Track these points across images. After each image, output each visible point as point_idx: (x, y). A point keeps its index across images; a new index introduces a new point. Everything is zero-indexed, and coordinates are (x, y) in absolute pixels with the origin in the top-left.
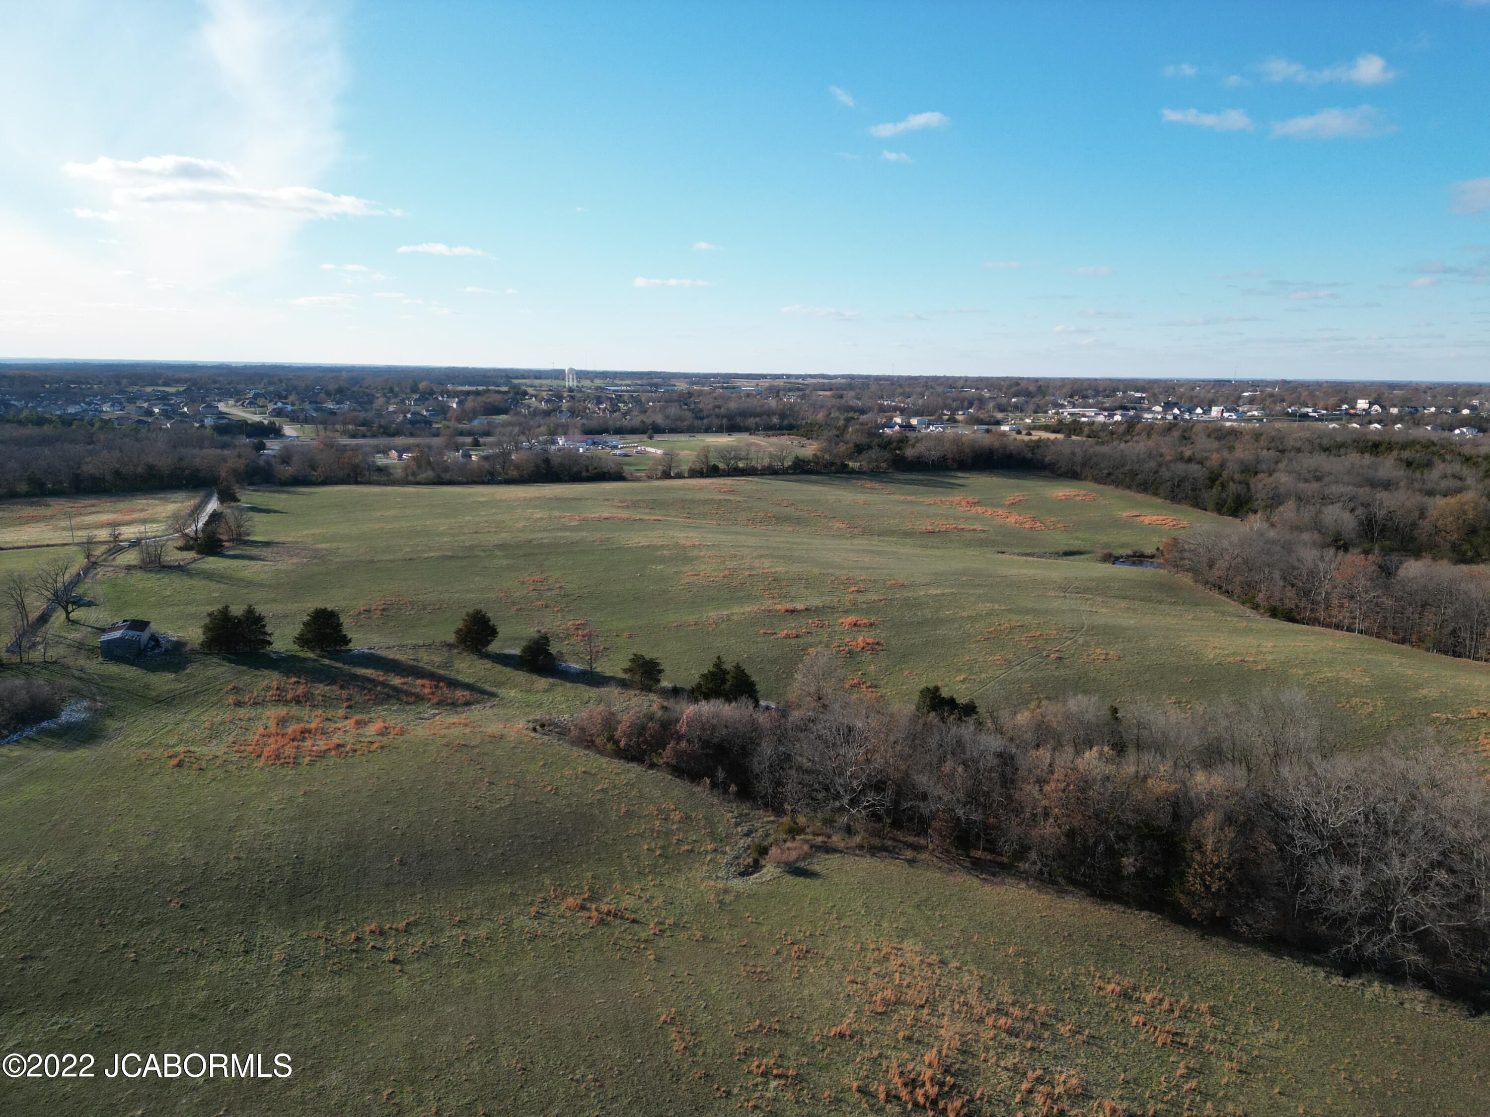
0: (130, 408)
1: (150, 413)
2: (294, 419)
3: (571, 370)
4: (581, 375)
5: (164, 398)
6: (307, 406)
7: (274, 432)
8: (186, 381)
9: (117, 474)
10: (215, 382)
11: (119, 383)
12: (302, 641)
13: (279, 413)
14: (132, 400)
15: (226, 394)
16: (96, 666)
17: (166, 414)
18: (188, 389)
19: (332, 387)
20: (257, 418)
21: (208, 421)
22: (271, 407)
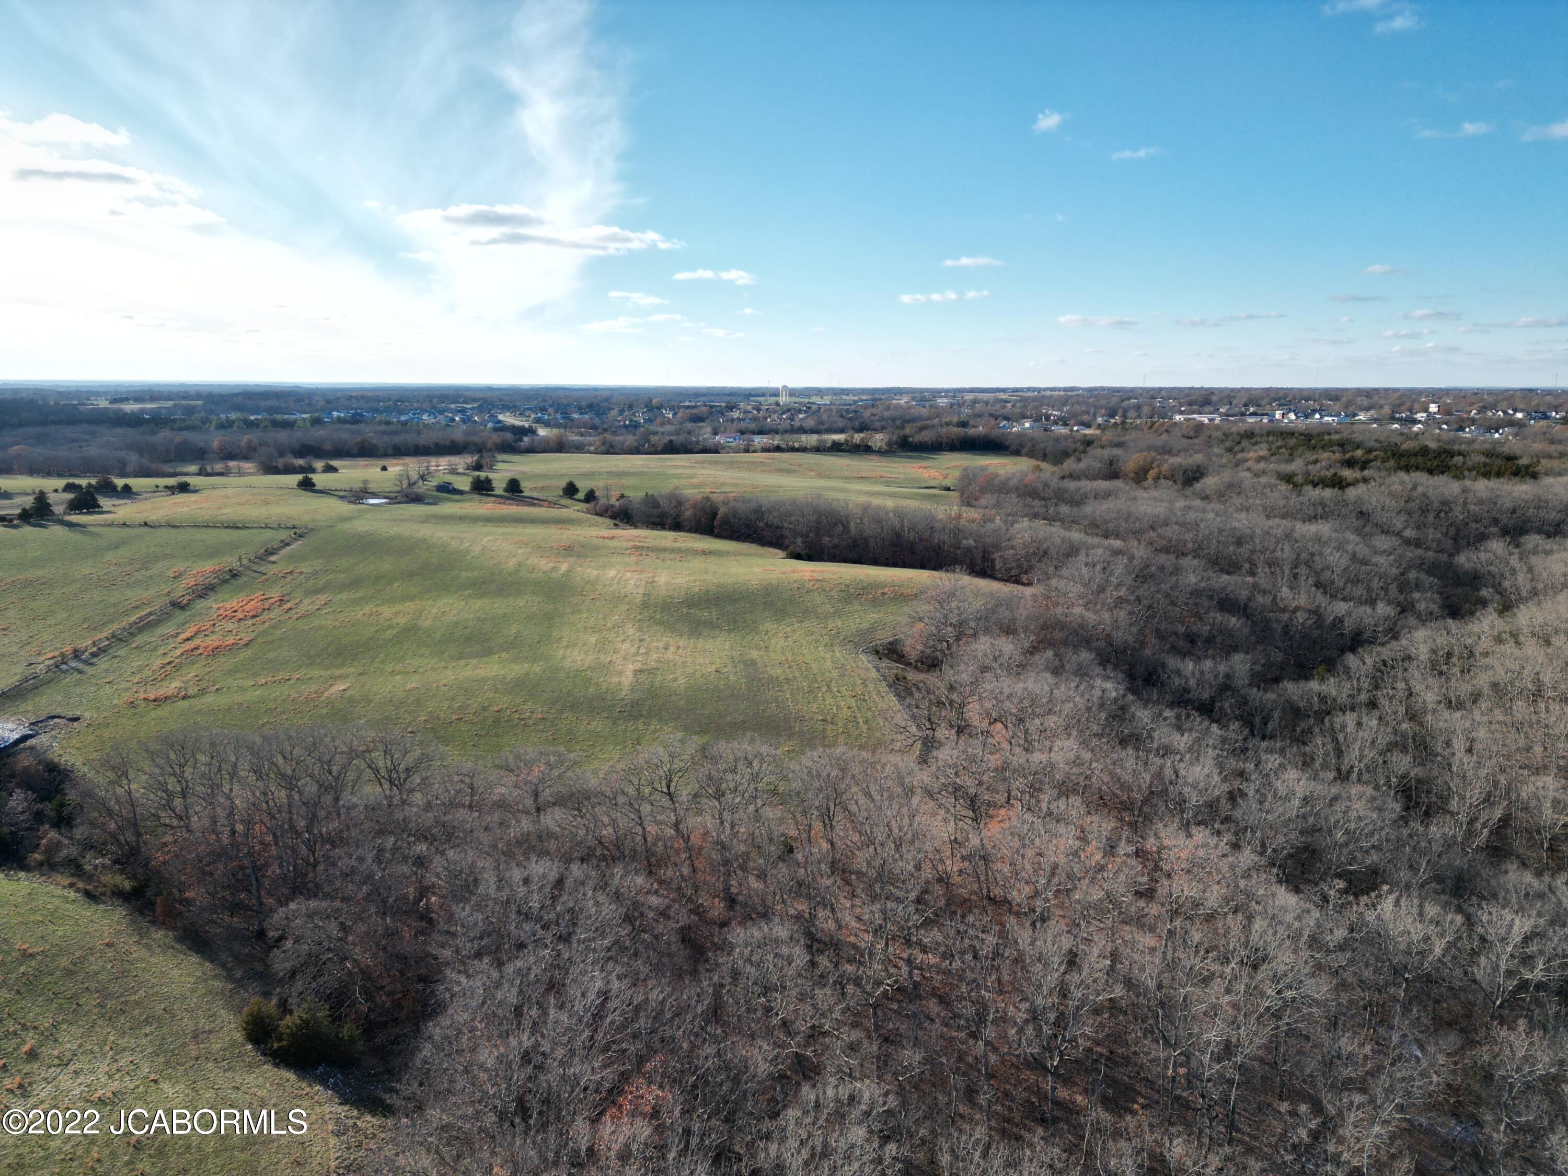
0: (441, 417)
1: (453, 420)
2: (547, 424)
3: (785, 387)
4: (793, 393)
5: (463, 411)
6: (559, 416)
7: (531, 431)
8: (479, 400)
9: (437, 444)
10: (501, 400)
11: (431, 401)
12: (506, 490)
13: (538, 421)
14: (442, 412)
15: (506, 408)
16: (435, 493)
17: (463, 421)
18: (481, 406)
19: (584, 403)
20: (521, 424)
21: (490, 425)
22: (533, 416)
